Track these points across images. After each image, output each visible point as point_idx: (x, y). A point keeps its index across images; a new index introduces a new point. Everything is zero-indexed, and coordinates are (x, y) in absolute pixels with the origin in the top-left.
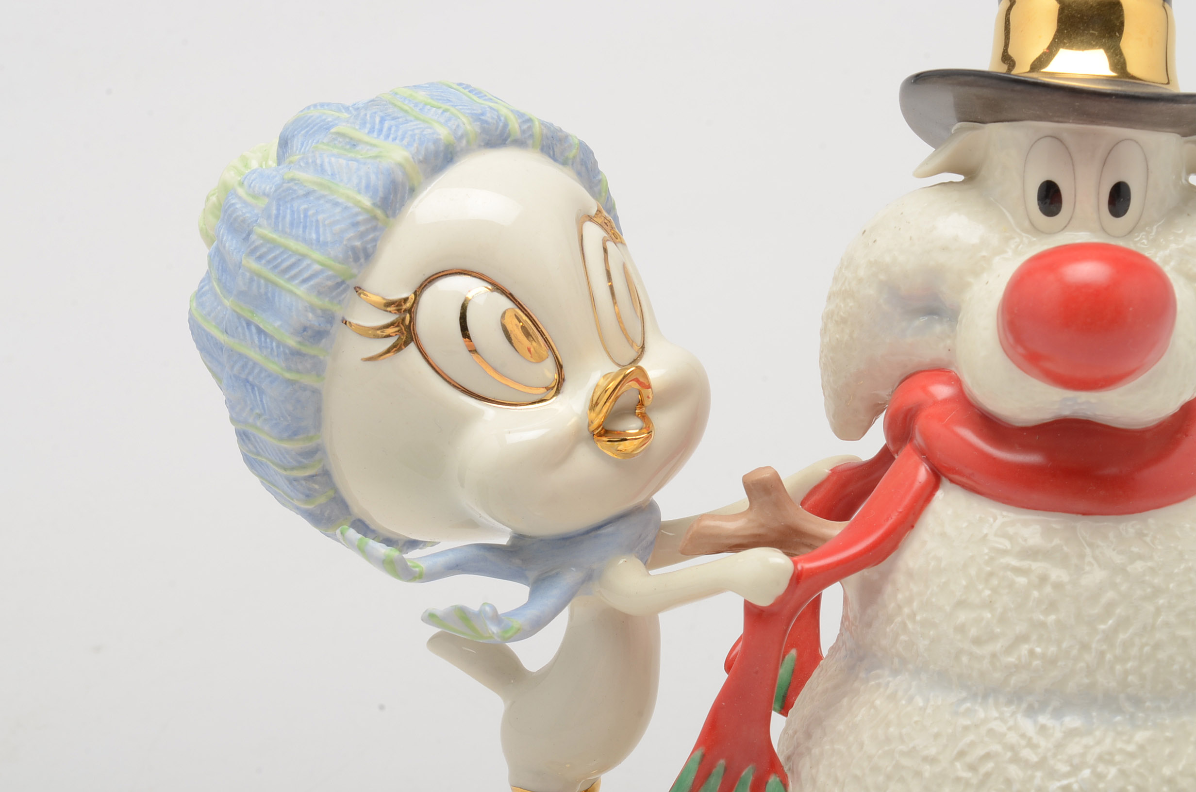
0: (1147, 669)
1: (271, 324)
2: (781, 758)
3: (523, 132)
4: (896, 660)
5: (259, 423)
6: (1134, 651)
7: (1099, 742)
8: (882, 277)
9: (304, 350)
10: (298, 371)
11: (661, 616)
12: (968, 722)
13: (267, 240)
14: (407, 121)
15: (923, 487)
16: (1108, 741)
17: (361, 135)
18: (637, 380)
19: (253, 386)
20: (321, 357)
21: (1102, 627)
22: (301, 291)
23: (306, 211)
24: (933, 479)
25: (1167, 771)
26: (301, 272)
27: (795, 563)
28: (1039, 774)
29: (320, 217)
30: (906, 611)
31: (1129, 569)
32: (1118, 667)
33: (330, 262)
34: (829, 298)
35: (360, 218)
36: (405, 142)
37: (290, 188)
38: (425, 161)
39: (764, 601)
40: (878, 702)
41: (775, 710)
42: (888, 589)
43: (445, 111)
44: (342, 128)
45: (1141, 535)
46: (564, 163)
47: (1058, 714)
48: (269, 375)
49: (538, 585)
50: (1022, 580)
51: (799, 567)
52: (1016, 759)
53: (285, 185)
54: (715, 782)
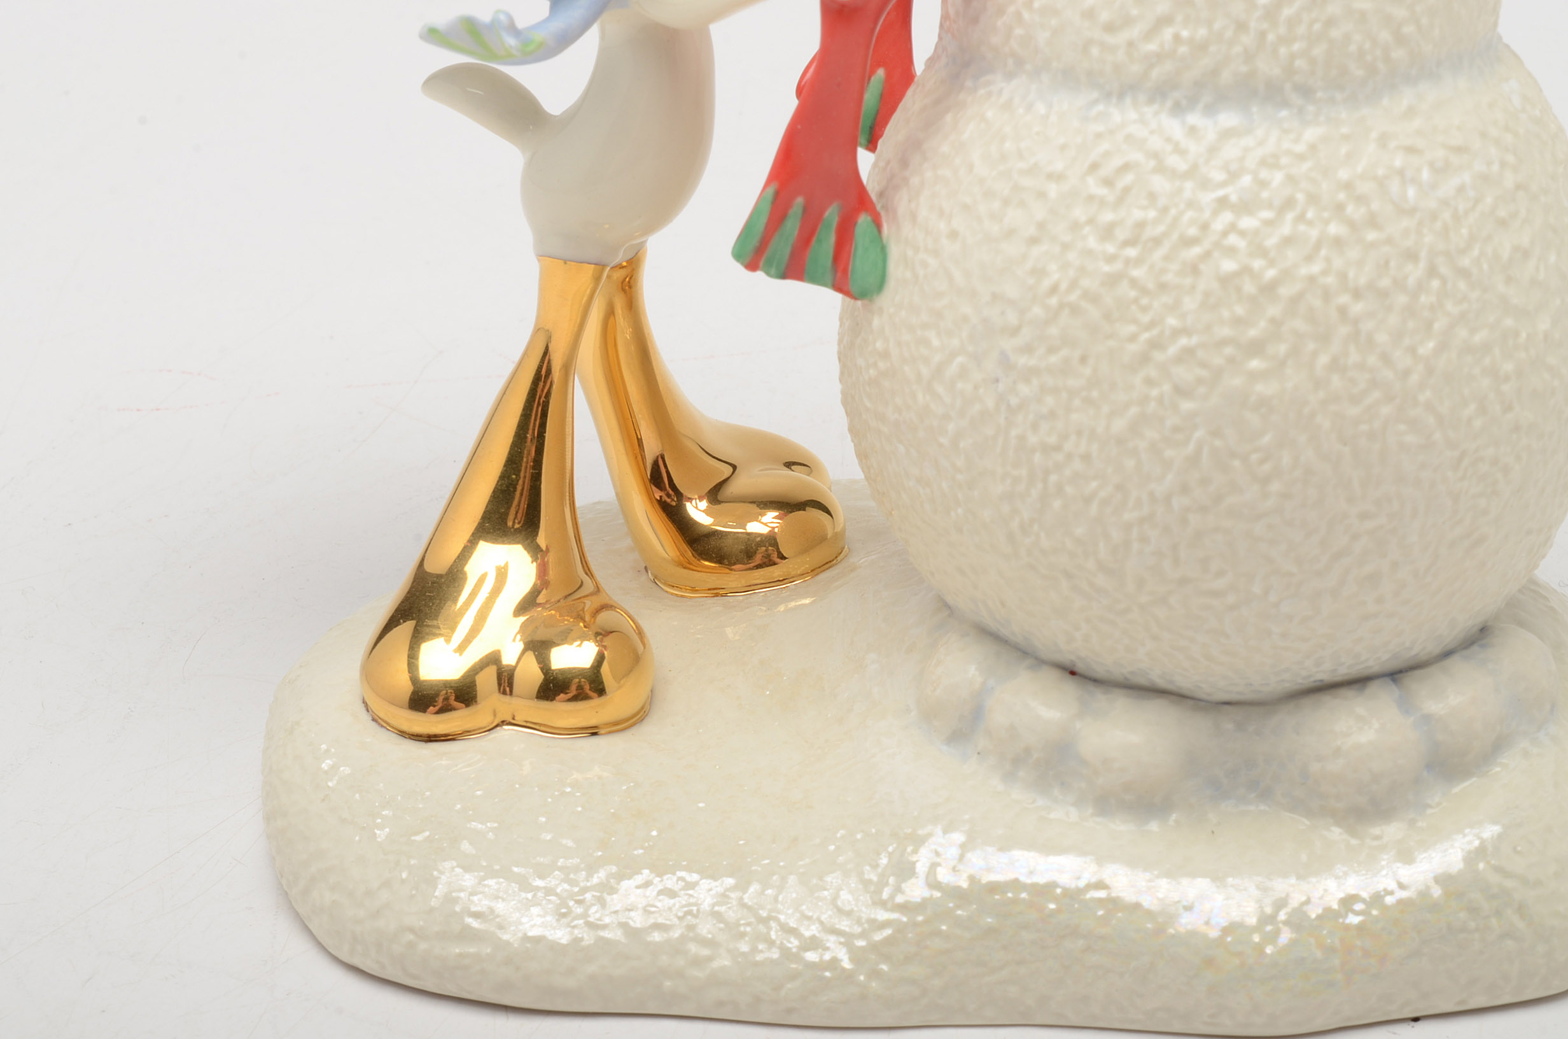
0: (1319, 51)
2: (873, 196)
4: (1010, 61)
6: (1301, 30)
7: (1261, 143)
12: (1100, 128)
16: (1272, 141)
25: (1343, 174)
28: (1189, 185)
32: (1283, 51)
40: (989, 114)
41: (861, 146)
47: (1210, 110)
52: (1161, 168)
54: (792, 226)
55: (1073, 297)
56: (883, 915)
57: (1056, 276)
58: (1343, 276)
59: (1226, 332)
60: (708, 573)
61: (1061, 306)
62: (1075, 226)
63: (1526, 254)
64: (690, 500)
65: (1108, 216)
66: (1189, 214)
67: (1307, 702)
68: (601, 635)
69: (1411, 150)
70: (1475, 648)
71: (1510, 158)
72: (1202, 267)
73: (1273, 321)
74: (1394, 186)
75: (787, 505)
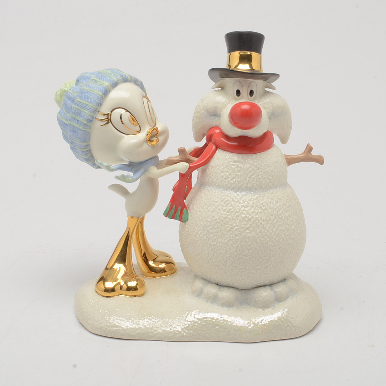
0: (258, 183)
1: (80, 119)
2: (186, 205)
3: (131, 79)
4: (209, 184)
5: (76, 140)
6: (255, 180)
7: (248, 197)
8: (205, 109)
9: (88, 124)
10: (86, 128)
11: (159, 178)
12: (224, 194)
13: (79, 101)
14: (107, 77)
15: (214, 150)
16: (250, 197)
17: (98, 80)
18: (156, 130)
19: (75, 132)
20: (91, 126)
21: (249, 175)
22: (87, 112)
23: (87, 95)
24: (216, 148)
25: (261, 202)
26: (87, 108)
27: (190, 165)
28: (237, 203)
29: (91, 97)
30: (211, 174)
31: (254, 164)
32: (252, 183)
33: (93, 106)
34: (194, 113)
35: (99, 97)
36: (108, 81)
37: (83, 91)
38: (112, 85)
39: (183, 173)
40: (206, 192)
42: (208, 170)
43: (115, 75)
44: (94, 78)
45: (256, 158)
46: (138, 85)
47: (241, 192)
48: (80, 129)
49: (135, 173)
50: (234, 167)
51: (190, 166)
52: (233, 201)
53: (82, 90)
54: (173, 210)
55: (219, 221)
56: (186, 323)
57: (216, 217)
58: (261, 218)
59: (243, 226)
60: (153, 274)
61: (217, 222)
62: (220, 209)
63: (290, 216)
64: (150, 261)
65: (225, 208)
66: (237, 208)
67: (256, 289)
68: (137, 280)
69: (272, 199)
70: (283, 282)
71: (288, 201)
72: (239, 216)
73: (250, 224)
74: (269, 204)
75: (167, 263)
